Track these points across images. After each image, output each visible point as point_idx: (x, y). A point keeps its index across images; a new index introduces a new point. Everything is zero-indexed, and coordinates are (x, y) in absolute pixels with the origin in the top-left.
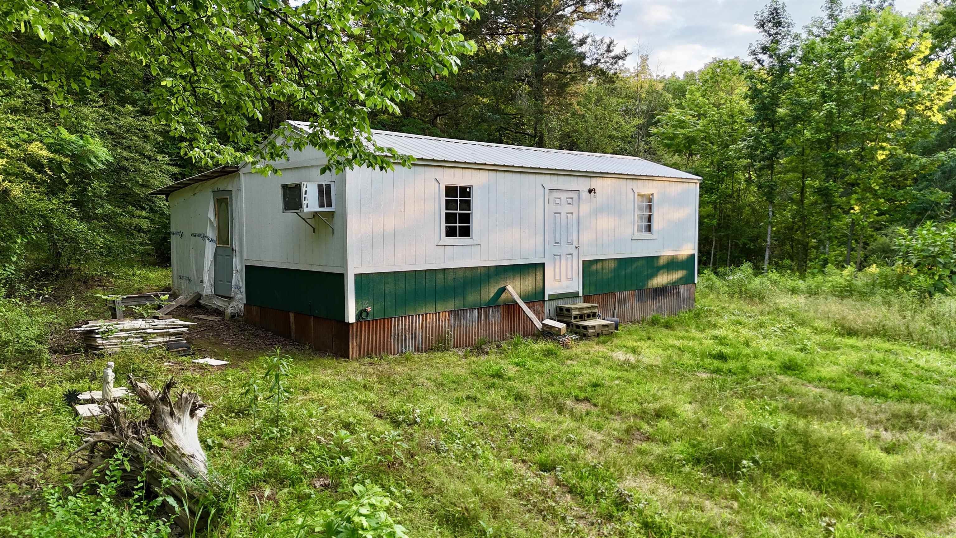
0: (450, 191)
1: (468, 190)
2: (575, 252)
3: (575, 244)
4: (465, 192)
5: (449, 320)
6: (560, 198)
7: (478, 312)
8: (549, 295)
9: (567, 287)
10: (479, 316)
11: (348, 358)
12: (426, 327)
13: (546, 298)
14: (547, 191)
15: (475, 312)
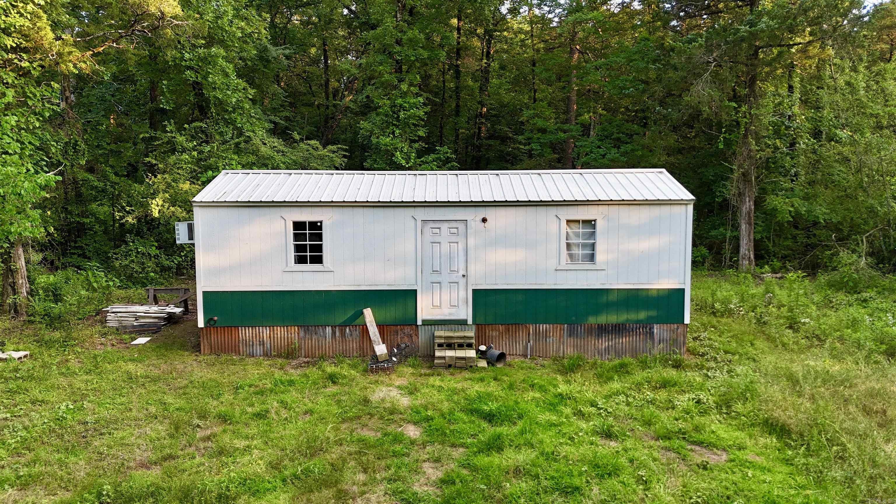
0: (298, 226)
1: (319, 224)
2: (462, 281)
3: (462, 272)
4: (316, 226)
5: (298, 334)
6: (439, 228)
7: (332, 330)
8: (423, 321)
9: (450, 314)
10: (334, 333)
11: (200, 353)
12: (274, 337)
13: (419, 323)
14: (419, 223)
15: (329, 330)
